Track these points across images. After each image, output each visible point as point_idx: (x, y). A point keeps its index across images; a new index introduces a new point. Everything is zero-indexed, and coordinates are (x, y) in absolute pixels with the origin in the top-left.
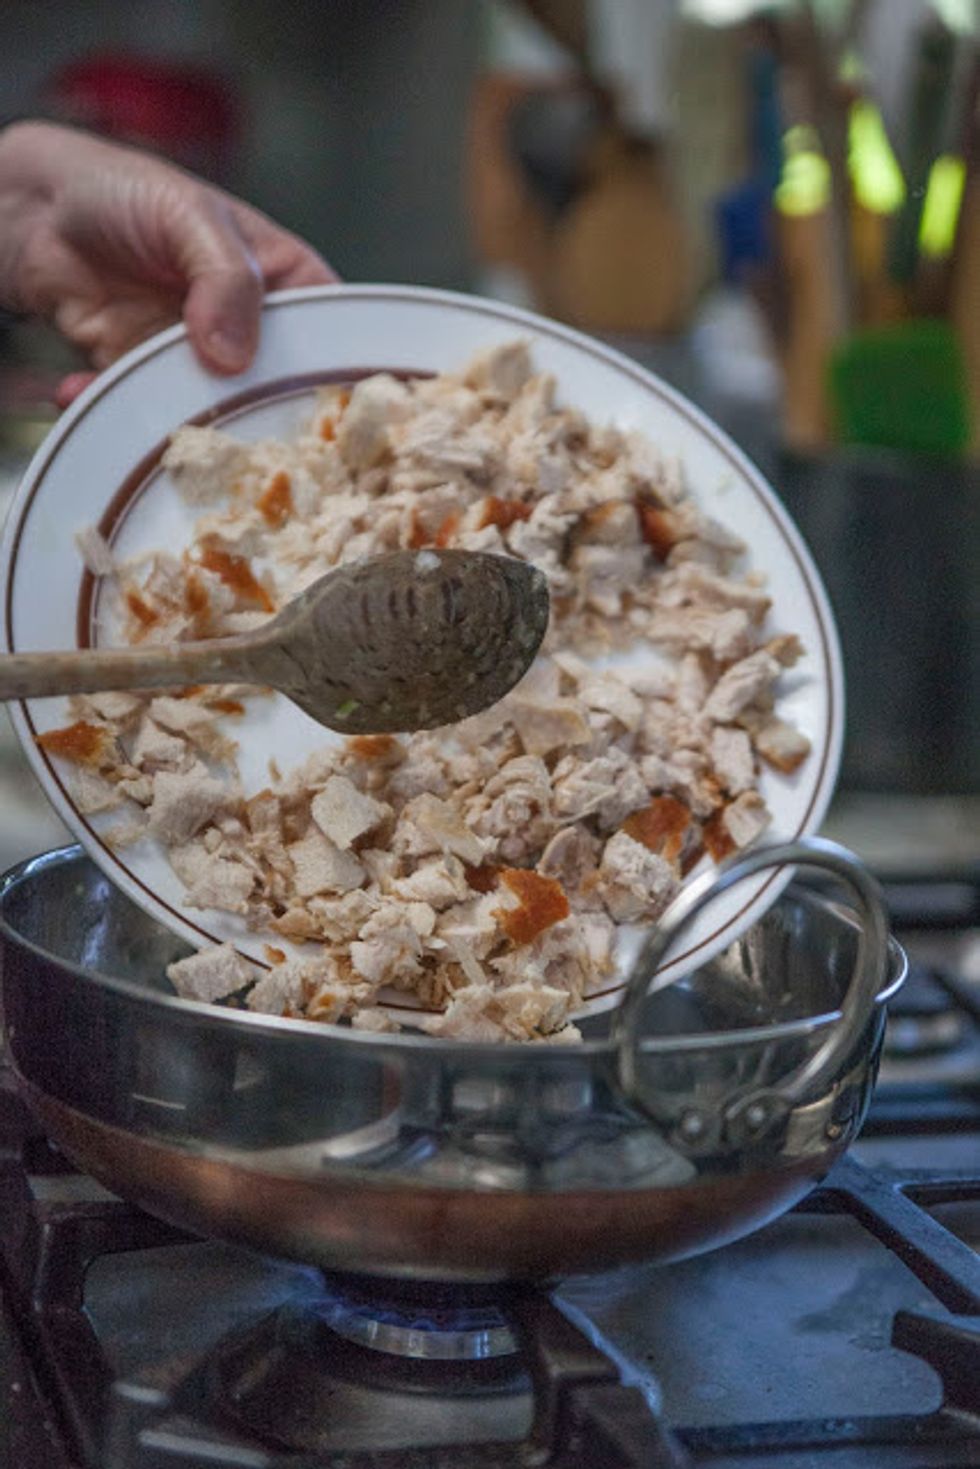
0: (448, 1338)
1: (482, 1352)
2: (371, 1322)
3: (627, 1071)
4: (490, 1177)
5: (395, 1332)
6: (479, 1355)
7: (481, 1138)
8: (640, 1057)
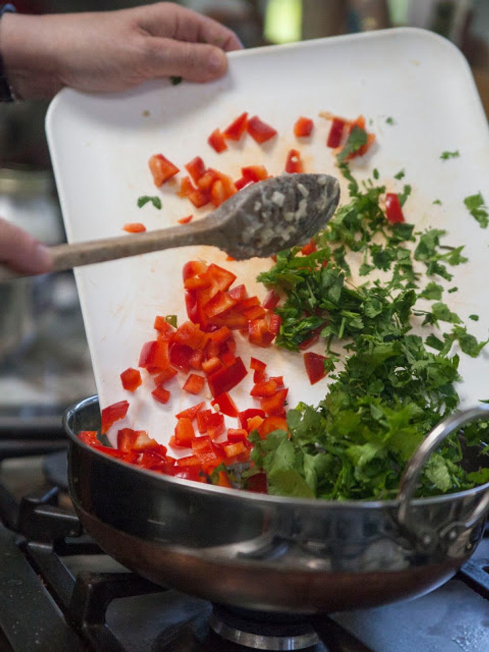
0: (276, 640)
1: (291, 647)
2: (237, 631)
3: (402, 515)
4: (313, 564)
5: (249, 636)
6: (289, 649)
7: (311, 544)
8: (409, 508)
